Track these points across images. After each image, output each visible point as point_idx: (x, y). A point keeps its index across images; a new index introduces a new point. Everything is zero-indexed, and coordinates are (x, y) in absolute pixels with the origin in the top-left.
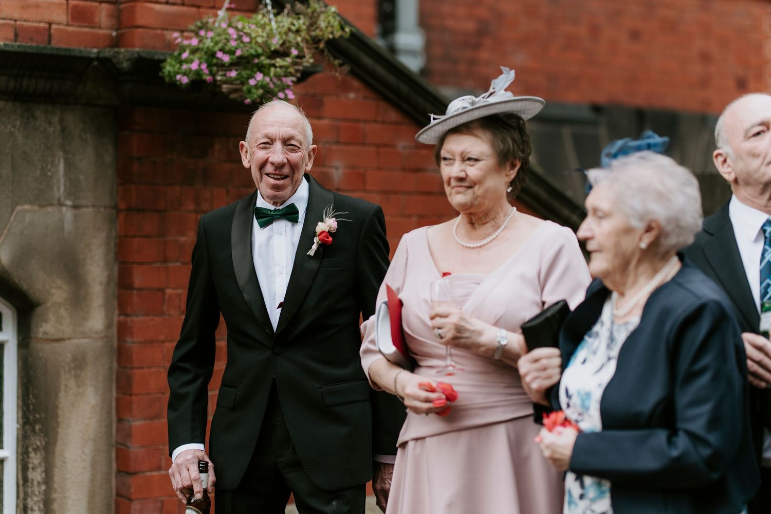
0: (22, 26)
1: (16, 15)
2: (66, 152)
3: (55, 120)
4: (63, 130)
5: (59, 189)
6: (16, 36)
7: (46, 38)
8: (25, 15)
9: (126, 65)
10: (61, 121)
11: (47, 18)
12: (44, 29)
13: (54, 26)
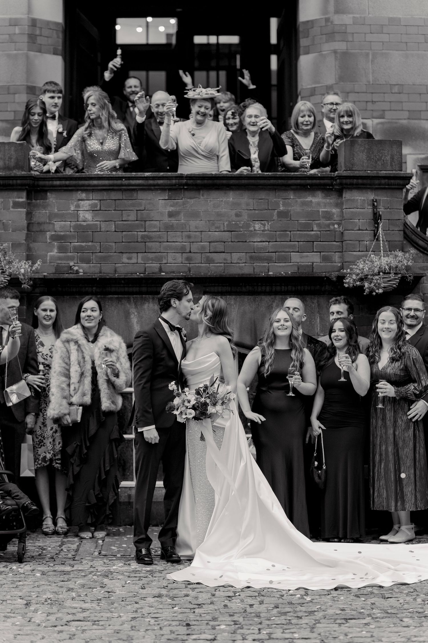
0: (301, 265)
1: (298, 261)
2: (320, 314)
3: (315, 301)
4: (319, 305)
5: (317, 329)
6: (298, 269)
7: (311, 269)
8: (302, 260)
9: (334, 279)
10: (318, 301)
11: (311, 261)
12: (310, 265)
13: (315, 264)
